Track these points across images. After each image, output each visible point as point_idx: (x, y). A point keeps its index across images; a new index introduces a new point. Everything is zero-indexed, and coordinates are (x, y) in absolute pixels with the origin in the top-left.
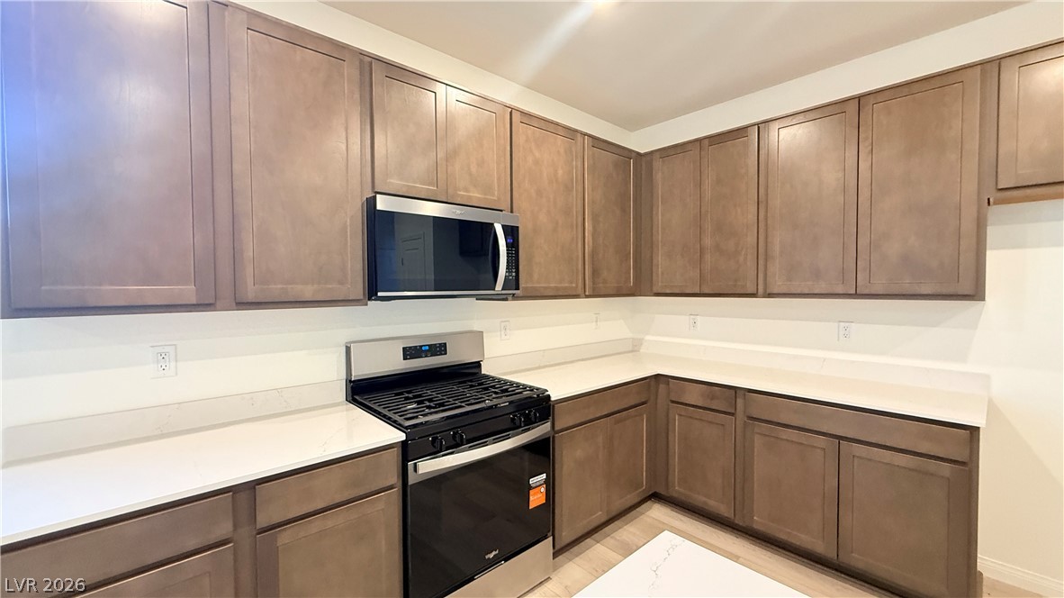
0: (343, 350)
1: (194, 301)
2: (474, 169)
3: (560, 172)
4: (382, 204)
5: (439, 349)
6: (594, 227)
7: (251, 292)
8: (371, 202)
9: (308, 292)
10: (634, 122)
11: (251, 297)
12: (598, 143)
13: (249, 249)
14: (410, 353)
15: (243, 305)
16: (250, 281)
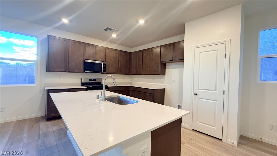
0: (81, 79)
1: (64, 71)
2: (99, 56)
3: (114, 56)
4: (86, 61)
5: (94, 80)
6: (120, 64)
7: (70, 70)
8: (85, 60)
9: (76, 71)
10: (132, 47)
11: (70, 71)
12: (121, 51)
13: (70, 65)
14: (90, 80)
15: (69, 72)
16: (70, 69)
